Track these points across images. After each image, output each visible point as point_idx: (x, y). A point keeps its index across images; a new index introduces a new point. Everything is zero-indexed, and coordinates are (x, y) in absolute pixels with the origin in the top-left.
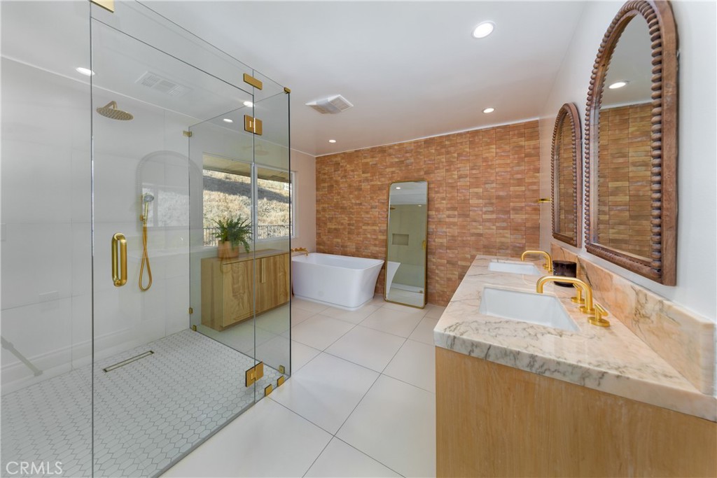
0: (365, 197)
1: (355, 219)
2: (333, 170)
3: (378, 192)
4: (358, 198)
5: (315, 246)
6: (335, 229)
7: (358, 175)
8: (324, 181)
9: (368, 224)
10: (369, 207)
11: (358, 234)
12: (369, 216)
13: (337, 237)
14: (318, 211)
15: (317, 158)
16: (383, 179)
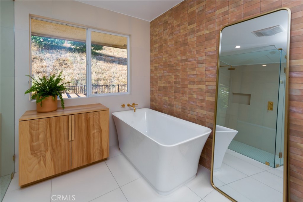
0: (190, 52)
1: (181, 77)
2: (162, 30)
3: (206, 43)
4: (183, 53)
5: (149, 102)
6: (164, 87)
7: (183, 29)
8: (156, 42)
9: (194, 82)
10: (195, 62)
11: (184, 93)
12: (195, 73)
13: (165, 95)
14: (152, 71)
15: (151, 22)
16: (211, 26)
